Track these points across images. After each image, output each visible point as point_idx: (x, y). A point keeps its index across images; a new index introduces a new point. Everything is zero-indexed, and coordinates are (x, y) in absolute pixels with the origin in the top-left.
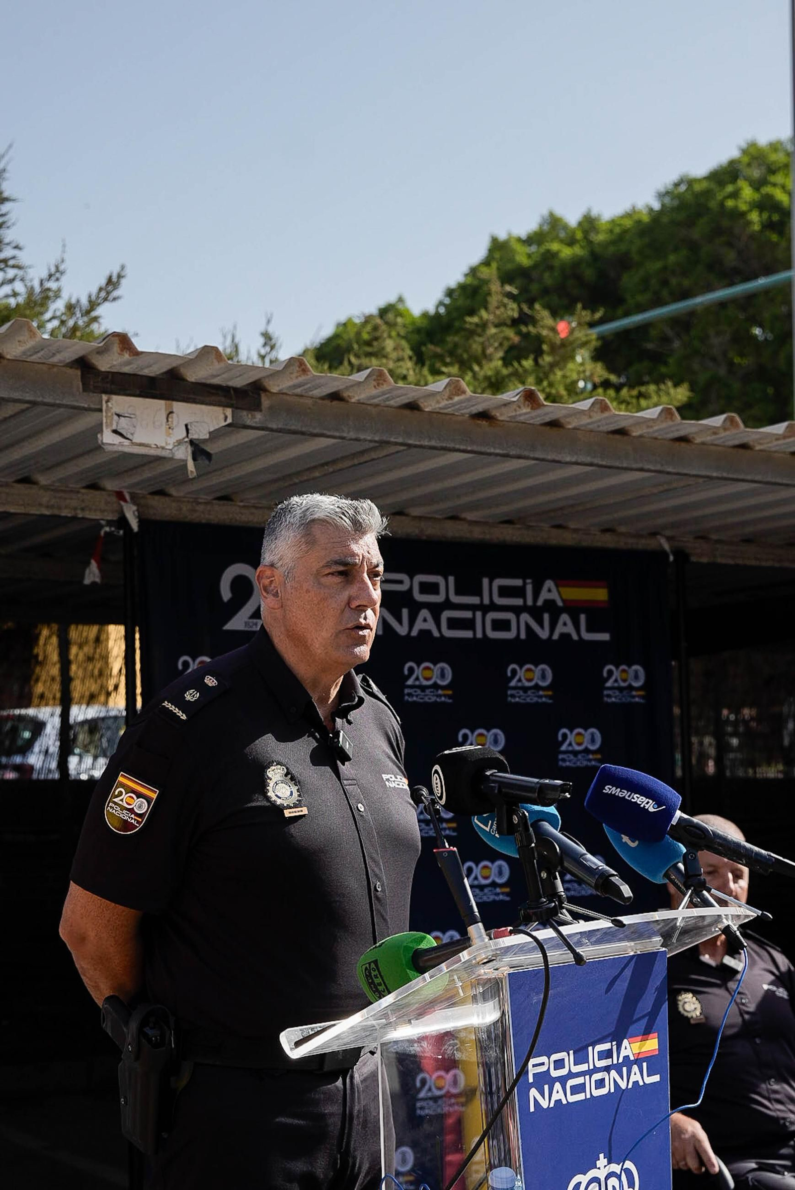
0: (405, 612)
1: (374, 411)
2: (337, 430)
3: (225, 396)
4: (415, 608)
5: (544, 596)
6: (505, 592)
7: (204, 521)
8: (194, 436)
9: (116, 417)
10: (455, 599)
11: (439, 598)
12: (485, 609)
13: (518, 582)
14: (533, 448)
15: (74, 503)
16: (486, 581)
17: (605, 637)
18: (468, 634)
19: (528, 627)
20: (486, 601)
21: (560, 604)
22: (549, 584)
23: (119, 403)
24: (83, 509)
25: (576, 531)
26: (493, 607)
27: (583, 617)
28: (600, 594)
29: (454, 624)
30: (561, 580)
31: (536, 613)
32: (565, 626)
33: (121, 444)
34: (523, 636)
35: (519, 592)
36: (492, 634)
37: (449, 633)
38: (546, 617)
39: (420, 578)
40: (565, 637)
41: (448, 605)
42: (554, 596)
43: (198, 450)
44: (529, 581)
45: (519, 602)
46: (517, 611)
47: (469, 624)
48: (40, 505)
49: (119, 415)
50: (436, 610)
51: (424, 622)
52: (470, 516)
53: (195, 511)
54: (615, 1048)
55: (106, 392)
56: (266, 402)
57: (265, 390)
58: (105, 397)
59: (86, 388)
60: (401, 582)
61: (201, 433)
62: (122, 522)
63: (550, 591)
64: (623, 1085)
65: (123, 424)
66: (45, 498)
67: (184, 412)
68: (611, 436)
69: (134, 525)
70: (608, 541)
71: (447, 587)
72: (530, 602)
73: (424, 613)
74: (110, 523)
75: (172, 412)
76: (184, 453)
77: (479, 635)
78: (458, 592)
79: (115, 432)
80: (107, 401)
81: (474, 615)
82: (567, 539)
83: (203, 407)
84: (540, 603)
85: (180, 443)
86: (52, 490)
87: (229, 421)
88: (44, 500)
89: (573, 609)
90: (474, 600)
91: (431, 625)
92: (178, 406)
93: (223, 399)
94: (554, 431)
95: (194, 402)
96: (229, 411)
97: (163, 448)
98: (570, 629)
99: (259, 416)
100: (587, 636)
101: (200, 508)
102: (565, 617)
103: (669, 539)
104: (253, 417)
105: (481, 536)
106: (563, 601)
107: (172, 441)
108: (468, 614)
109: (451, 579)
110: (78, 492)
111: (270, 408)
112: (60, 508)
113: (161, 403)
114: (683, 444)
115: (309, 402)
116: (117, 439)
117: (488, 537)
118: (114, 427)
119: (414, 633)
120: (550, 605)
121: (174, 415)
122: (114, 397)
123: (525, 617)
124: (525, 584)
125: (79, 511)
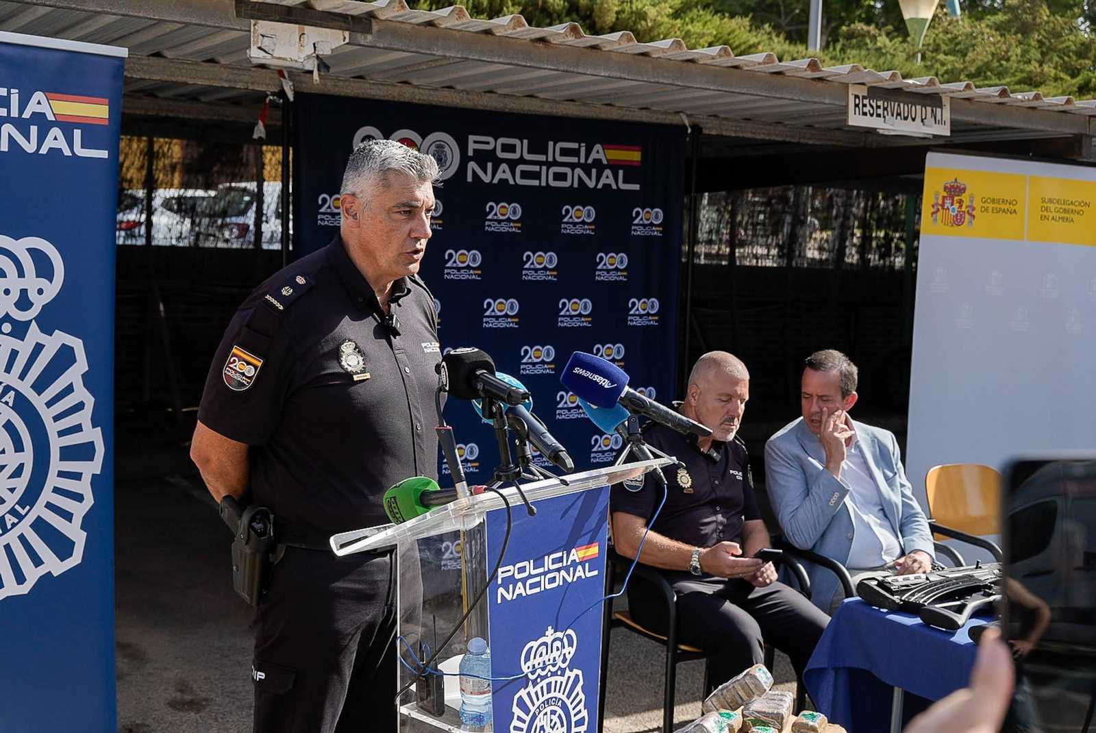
0: (490, 165)
1: (458, 35)
2: (429, 49)
3: (344, 22)
4: (497, 162)
5: (593, 156)
6: (564, 152)
7: (342, 94)
8: (319, 52)
9: (261, 37)
10: (527, 157)
11: (516, 156)
12: (549, 165)
13: (575, 145)
14: (577, 65)
15: (246, 78)
16: (551, 144)
17: (636, 187)
18: (535, 183)
19: (580, 179)
20: (550, 159)
21: (605, 162)
22: (598, 147)
23: (263, 26)
24: (252, 83)
25: (620, 108)
26: (556, 163)
27: (621, 172)
28: (635, 156)
29: (525, 175)
30: (608, 143)
31: (587, 169)
32: (607, 178)
33: (264, 58)
34: (576, 185)
35: (575, 153)
36: (553, 183)
37: (521, 182)
38: (594, 171)
39: (502, 140)
40: (607, 186)
41: (522, 161)
42: (601, 156)
43: (323, 64)
44: (582, 144)
45: (574, 160)
46: (573, 166)
47: (537, 175)
48: (221, 79)
49: (263, 36)
50: (512, 164)
51: (504, 173)
52: (541, 95)
53: (336, 86)
54: (565, 555)
55: (253, 18)
56: (375, 27)
57: (375, 18)
58: (253, 22)
59: (239, 15)
60: (488, 143)
61: (325, 50)
62: (282, 94)
63: (598, 152)
64: (569, 580)
65: (266, 43)
66: (225, 74)
67: (313, 33)
68: (636, 57)
69: (291, 96)
70: (644, 117)
71: (522, 147)
72: (582, 161)
73: (504, 166)
74: (273, 94)
75: (303, 34)
76: (311, 65)
77: (544, 184)
78: (529, 152)
79: (260, 48)
80: (255, 25)
81: (541, 168)
82: (614, 114)
83: (328, 30)
84: (590, 161)
85: (309, 57)
86: (231, 68)
87: (347, 41)
88: (224, 76)
89: (614, 166)
90: (542, 158)
91: (508, 176)
92: (308, 29)
93: (343, 24)
94: (594, 52)
95: (321, 26)
96: (347, 34)
97: (296, 61)
98: (611, 181)
99: (369, 37)
100: (623, 186)
101: (341, 83)
102: (608, 172)
103: (688, 116)
104: (366, 38)
105: (549, 111)
106: (607, 160)
107: (303, 55)
108: (537, 168)
109: (525, 142)
110: (250, 70)
111: (379, 31)
112: (235, 82)
113: (295, 28)
114: (690, 64)
115: (408, 27)
116: (262, 54)
117: (555, 111)
118: (259, 45)
119: (495, 181)
120: (597, 162)
121: (305, 36)
122: (260, 22)
123: (578, 171)
124: (580, 146)
125: (249, 84)
